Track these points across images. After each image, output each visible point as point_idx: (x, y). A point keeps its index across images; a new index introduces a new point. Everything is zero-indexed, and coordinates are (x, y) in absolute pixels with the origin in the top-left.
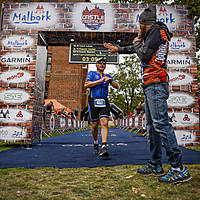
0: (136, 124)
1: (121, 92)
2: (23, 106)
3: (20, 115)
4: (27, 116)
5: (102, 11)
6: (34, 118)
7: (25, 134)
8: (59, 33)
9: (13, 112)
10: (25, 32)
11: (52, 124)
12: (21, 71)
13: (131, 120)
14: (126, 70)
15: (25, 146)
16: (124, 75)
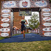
0: (36, 32)
1: (32, 24)
2: (7, 27)
3: (7, 30)
4: (9, 30)
5: (27, 2)
6: (10, 30)
7: (8, 35)
8: (16, 8)
9: (5, 29)
10: (8, 9)
11: (15, 32)
12: (7, 18)
13: (35, 31)
14: (33, 18)
15: (8, 38)
16: (32, 20)
